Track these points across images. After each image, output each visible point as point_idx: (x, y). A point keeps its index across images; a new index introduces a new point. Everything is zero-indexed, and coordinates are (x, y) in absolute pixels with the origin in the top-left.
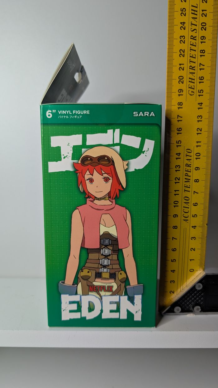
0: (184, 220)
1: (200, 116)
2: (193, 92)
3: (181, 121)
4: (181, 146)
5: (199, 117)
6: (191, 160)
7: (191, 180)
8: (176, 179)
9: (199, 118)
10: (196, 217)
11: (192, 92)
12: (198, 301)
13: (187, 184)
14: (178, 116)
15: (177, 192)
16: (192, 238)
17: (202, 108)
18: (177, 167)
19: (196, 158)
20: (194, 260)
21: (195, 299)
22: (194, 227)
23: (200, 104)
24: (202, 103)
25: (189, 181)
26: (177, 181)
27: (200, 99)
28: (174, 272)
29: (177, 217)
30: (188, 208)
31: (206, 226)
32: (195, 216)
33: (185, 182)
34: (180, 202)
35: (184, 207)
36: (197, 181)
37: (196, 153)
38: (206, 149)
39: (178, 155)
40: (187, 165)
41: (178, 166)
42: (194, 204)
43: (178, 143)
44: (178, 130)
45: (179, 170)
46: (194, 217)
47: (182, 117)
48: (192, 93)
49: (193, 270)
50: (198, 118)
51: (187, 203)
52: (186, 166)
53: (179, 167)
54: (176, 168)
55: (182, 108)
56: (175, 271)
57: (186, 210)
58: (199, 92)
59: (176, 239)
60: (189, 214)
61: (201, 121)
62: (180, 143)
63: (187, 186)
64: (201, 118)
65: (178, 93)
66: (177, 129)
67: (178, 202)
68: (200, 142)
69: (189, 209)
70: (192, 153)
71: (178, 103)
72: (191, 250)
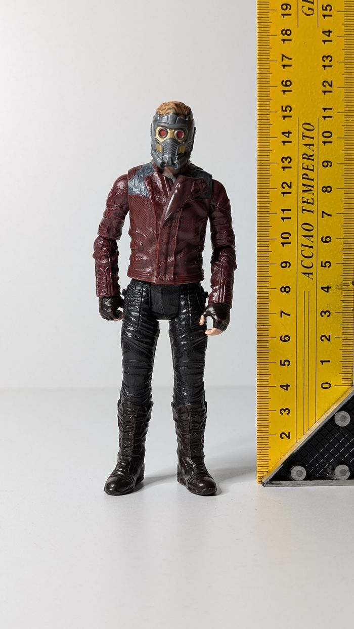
0: (305, 274)
1: (329, 56)
2: (312, 9)
3: (290, 66)
4: (291, 117)
5: (325, 58)
6: (313, 145)
7: (315, 187)
8: (284, 185)
9: (326, 60)
10: (329, 267)
11: (309, 9)
12: (343, 455)
13: (308, 196)
14: (283, 56)
15: (286, 214)
16: (323, 314)
17: (331, 41)
18: (284, 160)
19: (325, 143)
20: (329, 361)
21: (337, 450)
22: (326, 289)
23: (328, 34)
24: (330, 32)
25: (310, 190)
26: (287, 189)
27: (326, 24)
28: (287, 390)
29: (289, 267)
30: (312, 247)
31: (351, 286)
32: (328, 264)
33: (303, 191)
34: (294, 234)
35: (303, 245)
36: (327, 189)
37: (323, 131)
38: (344, 124)
39: (287, 135)
40: (305, 156)
41: (286, 159)
42: (324, 240)
43: (286, 111)
44: (284, 83)
45: (290, 167)
46: (325, 266)
47: (291, 59)
48: (310, 12)
49: (328, 386)
50: (324, 61)
51: (309, 236)
52: (303, 158)
53: (289, 160)
54: (283, 162)
55: (290, 40)
56: (289, 386)
57: (307, 252)
58: (323, 9)
59: (289, 315)
60: (313, 260)
61: (331, 66)
62: (290, 111)
63: (307, 200)
64: (330, 61)
65: (281, 10)
66: (283, 81)
67: (290, 235)
68: (331, 109)
69: (314, 251)
70: (315, 132)
71: (283, 30)
72: (323, 340)
